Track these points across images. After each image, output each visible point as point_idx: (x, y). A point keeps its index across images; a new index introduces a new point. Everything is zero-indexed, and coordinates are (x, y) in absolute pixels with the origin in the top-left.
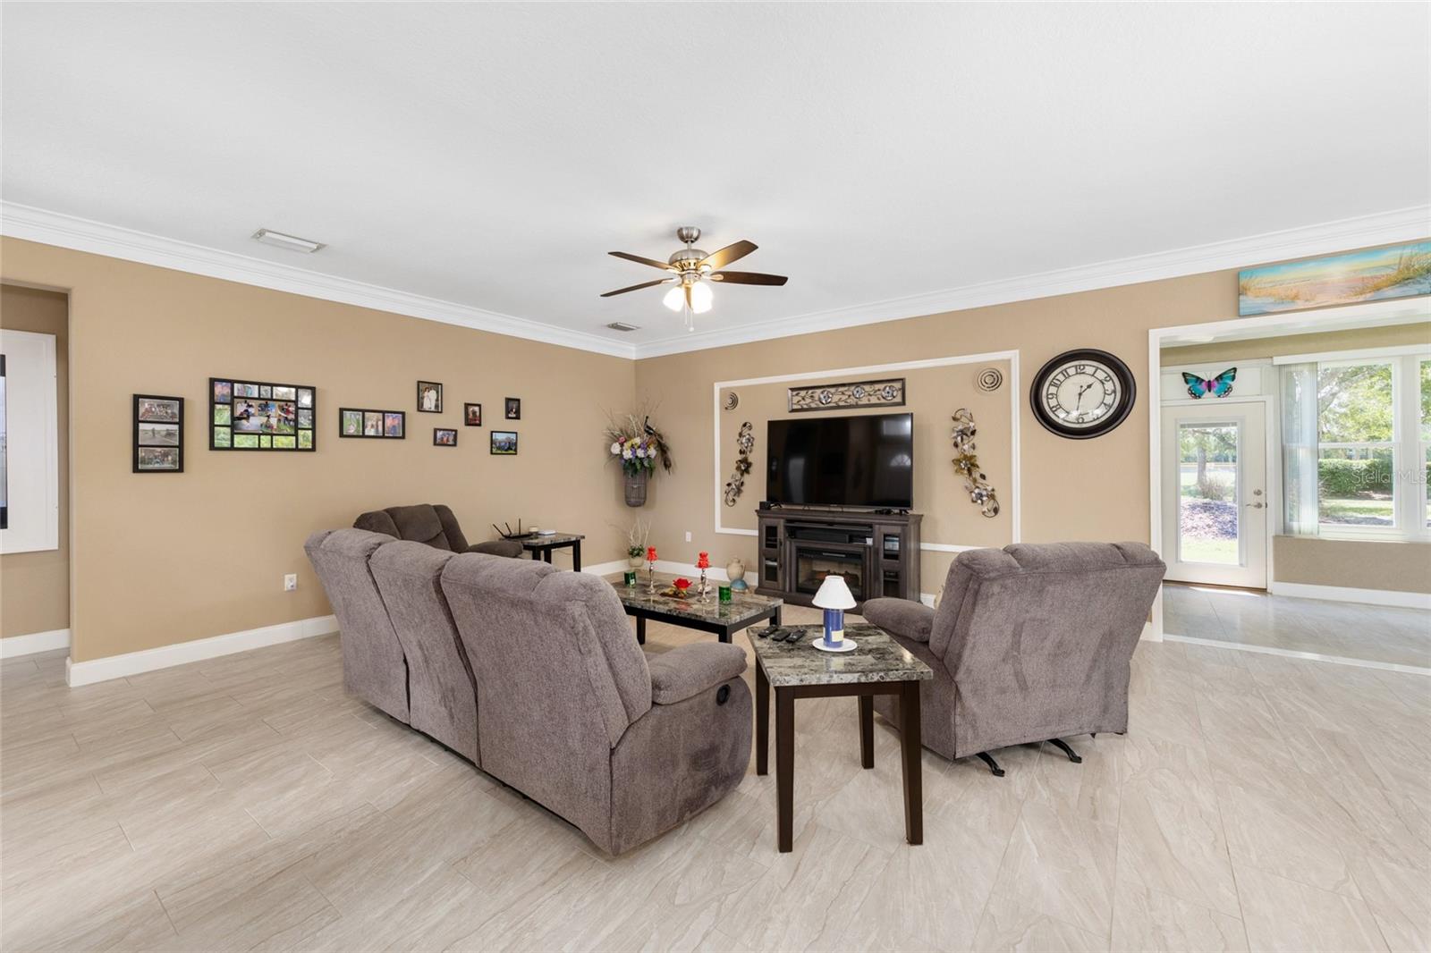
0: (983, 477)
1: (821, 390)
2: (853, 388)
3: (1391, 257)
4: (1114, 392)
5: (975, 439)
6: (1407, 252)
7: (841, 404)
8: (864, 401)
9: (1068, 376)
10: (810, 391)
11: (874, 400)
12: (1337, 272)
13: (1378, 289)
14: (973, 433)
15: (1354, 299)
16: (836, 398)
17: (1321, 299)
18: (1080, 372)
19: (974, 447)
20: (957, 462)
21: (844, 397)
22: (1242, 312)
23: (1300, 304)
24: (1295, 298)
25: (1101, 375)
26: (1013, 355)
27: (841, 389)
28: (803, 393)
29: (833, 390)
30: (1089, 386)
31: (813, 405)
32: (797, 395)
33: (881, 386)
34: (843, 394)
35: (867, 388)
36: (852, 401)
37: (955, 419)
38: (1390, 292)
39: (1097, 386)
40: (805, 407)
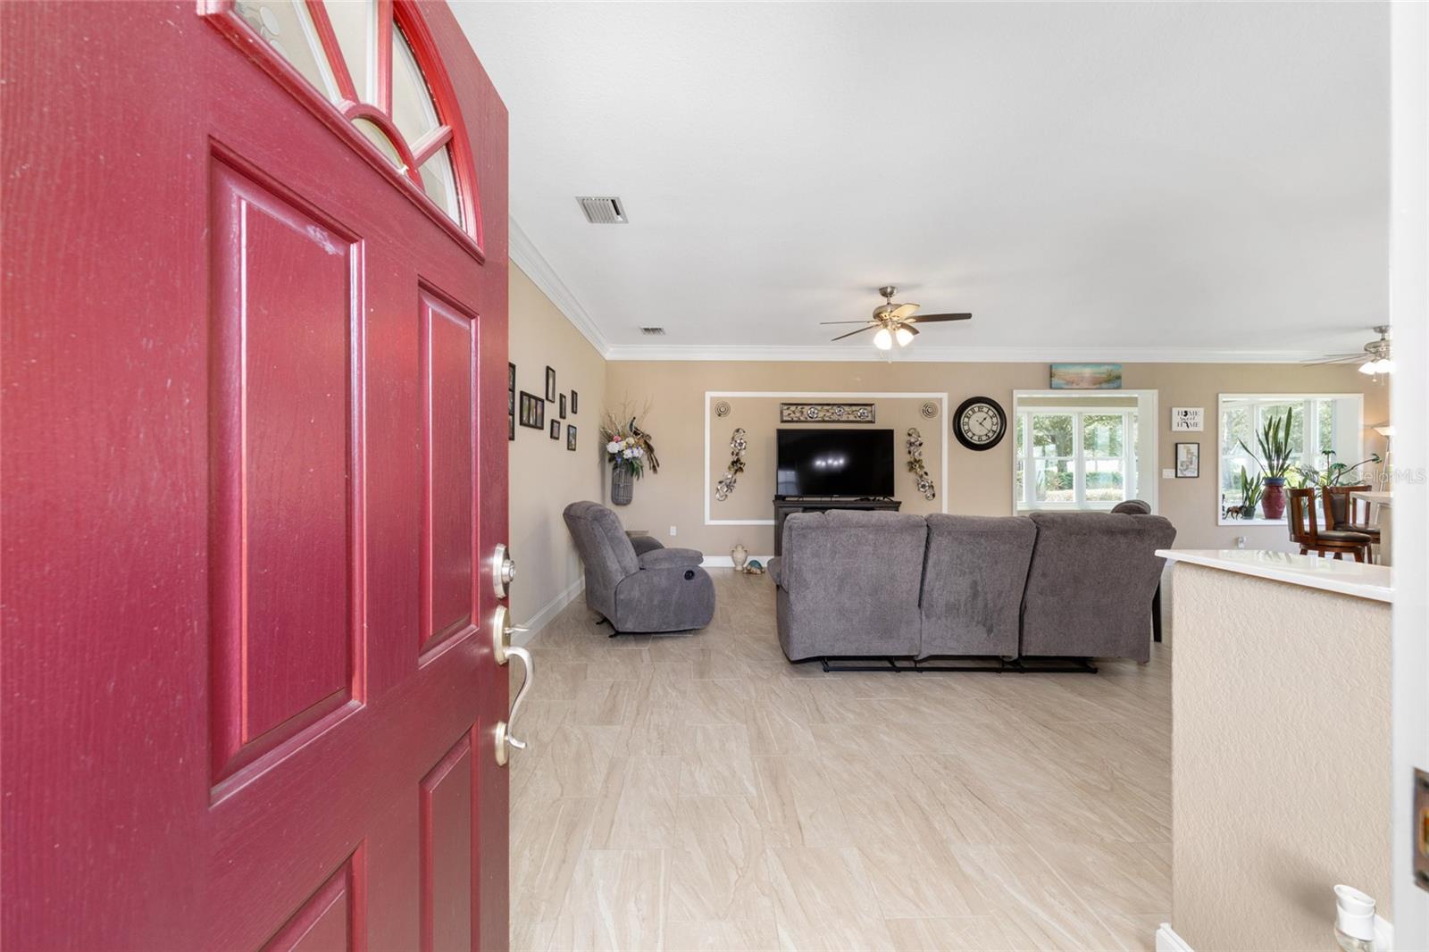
0: (926, 474)
1: (809, 407)
2: (835, 407)
3: (1104, 369)
4: (997, 423)
5: (921, 449)
6: (1110, 368)
7: (827, 419)
8: (844, 418)
9: (974, 412)
10: (799, 407)
11: (852, 418)
12: (1087, 371)
13: (1100, 383)
14: (921, 445)
15: (1095, 387)
16: (821, 414)
17: (1083, 385)
18: (980, 410)
19: (920, 454)
20: (910, 463)
21: (828, 414)
22: (1053, 386)
23: (1075, 386)
24: (1073, 383)
25: (991, 413)
26: (944, 396)
27: (826, 407)
28: (793, 408)
29: (819, 408)
30: (985, 419)
31: (802, 419)
32: (788, 409)
33: (857, 408)
34: (828, 411)
35: (847, 408)
36: (835, 417)
37: (910, 435)
38: (1104, 385)
39: (988, 419)
40: (795, 419)
